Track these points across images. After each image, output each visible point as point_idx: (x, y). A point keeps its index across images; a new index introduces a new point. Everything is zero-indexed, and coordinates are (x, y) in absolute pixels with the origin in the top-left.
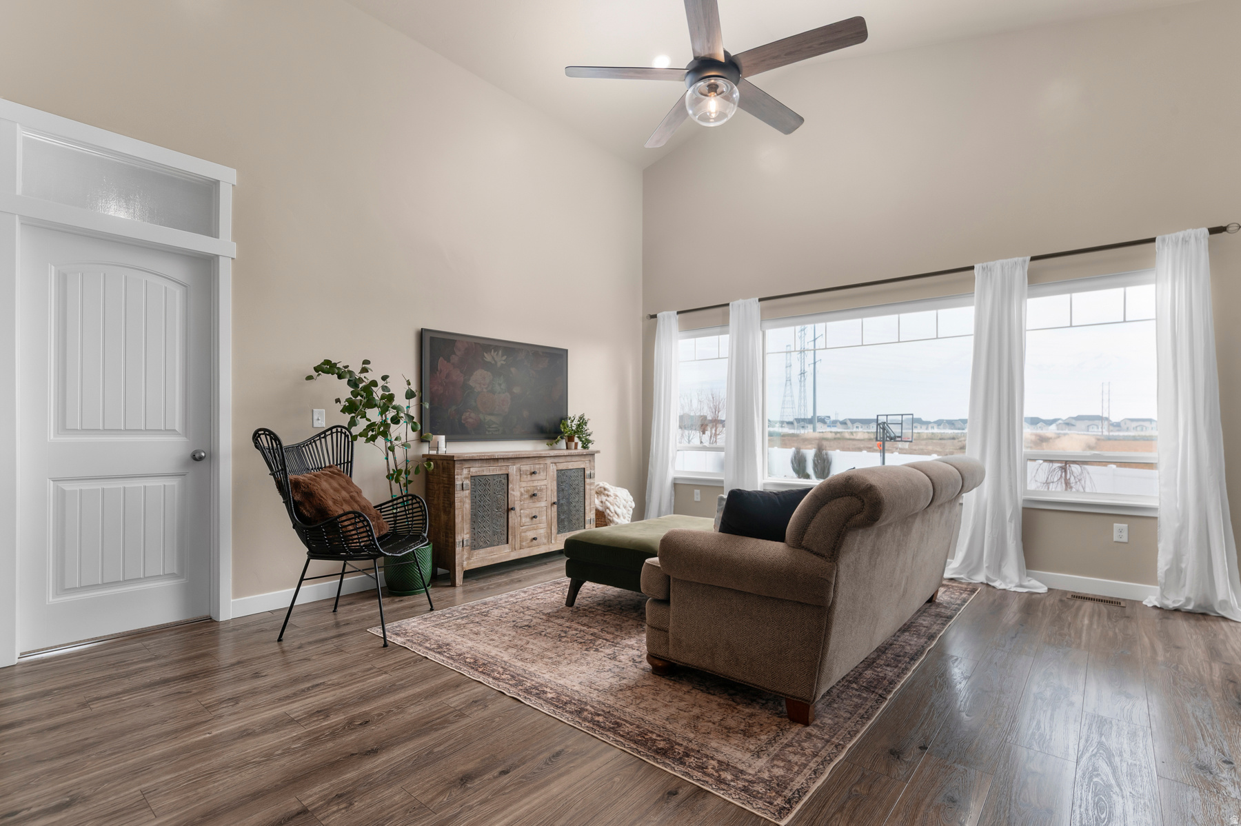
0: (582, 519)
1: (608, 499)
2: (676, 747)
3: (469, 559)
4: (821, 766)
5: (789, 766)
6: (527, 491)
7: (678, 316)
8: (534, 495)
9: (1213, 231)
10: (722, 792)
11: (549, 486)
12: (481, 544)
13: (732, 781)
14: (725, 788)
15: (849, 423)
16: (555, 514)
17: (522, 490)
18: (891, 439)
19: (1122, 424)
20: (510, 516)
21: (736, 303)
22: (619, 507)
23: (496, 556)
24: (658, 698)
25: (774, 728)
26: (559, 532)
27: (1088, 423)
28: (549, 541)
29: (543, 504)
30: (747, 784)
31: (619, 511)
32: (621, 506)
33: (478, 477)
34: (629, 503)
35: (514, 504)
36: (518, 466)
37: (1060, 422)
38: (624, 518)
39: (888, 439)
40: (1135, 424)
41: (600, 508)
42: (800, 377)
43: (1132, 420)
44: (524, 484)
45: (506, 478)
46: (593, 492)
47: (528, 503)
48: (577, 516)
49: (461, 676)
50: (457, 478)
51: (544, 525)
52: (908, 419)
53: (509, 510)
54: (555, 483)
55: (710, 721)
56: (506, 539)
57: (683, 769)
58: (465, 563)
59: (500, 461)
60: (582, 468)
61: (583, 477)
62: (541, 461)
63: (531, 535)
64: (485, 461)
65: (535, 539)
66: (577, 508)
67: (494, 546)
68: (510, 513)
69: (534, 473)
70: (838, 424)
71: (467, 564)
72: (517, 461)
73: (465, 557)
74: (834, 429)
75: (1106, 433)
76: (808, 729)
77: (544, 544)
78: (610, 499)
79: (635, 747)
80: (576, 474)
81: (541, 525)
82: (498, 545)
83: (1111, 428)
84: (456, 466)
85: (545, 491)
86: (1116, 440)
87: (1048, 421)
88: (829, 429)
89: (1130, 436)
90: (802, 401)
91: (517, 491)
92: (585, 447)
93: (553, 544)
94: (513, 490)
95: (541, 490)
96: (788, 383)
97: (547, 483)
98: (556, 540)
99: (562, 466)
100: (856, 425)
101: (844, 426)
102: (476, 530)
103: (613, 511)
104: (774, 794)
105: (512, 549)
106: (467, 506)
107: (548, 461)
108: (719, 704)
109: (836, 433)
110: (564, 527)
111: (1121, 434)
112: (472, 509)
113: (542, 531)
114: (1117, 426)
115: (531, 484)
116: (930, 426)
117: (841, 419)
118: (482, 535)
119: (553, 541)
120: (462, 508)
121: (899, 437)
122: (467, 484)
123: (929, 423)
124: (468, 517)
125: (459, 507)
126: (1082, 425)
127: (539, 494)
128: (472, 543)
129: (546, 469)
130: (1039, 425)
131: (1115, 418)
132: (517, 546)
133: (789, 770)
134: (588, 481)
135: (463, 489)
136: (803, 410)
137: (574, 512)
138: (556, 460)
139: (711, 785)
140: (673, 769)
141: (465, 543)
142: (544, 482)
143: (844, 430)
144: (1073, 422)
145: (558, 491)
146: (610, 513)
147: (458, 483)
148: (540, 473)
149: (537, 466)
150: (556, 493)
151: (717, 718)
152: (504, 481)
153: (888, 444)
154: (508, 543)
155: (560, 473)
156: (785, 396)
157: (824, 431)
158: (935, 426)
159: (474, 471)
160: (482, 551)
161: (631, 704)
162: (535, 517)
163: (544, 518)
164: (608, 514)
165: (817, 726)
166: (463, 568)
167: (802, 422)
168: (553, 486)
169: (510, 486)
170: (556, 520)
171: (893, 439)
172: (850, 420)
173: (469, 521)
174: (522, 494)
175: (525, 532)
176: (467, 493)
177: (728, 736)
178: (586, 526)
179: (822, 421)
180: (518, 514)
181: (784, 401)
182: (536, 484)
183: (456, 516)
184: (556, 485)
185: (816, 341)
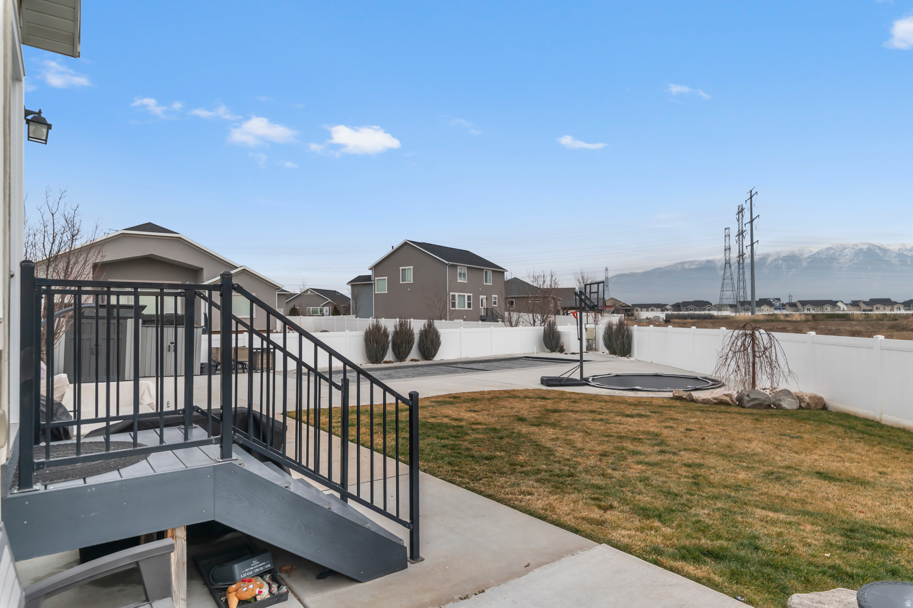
15: (799, 305)
42: (738, 259)
70: (788, 307)
74: (779, 312)
88: (774, 312)
90: (741, 284)
96: (728, 266)
100: (806, 307)
101: (794, 308)
116: (895, 307)
117: (791, 301)
123: (896, 303)
136: (742, 292)
143: (793, 312)
156: (724, 279)
158: (902, 307)
167: (744, 305)
172: (800, 302)
181: (723, 284)
185: (754, 222)
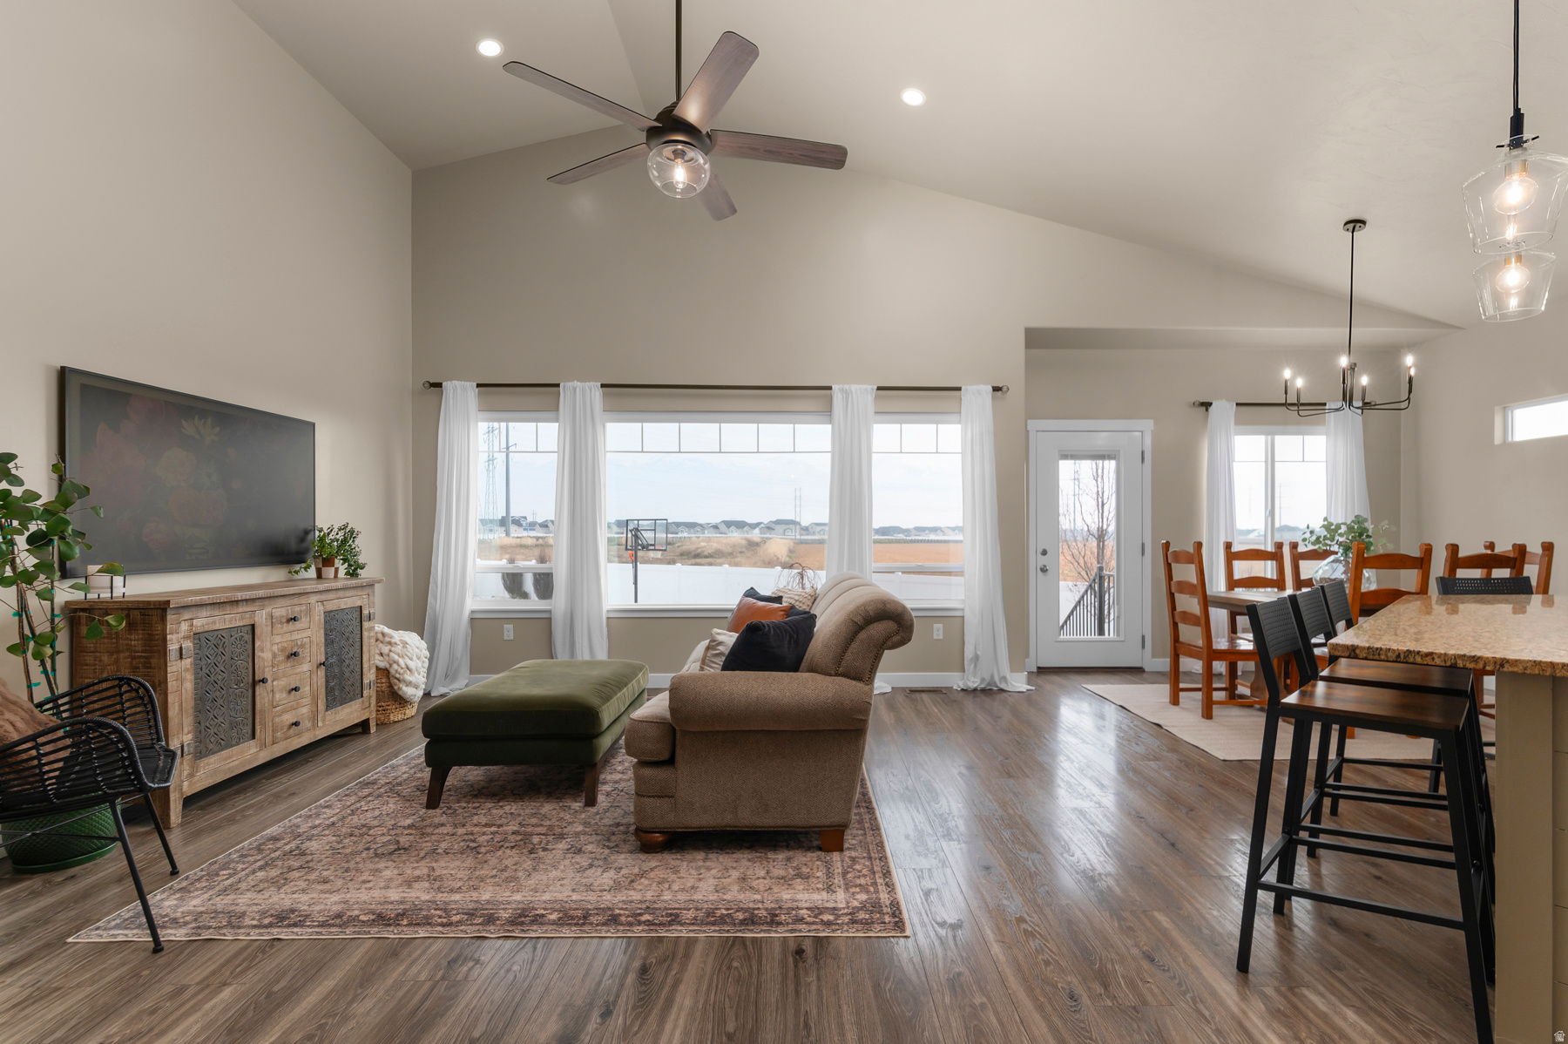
0: (358, 684)
1: (393, 649)
2: (756, 912)
3: (191, 775)
4: (887, 880)
5: (864, 888)
6: (283, 650)
7: (477, 390)
8: (295, 654)
9: (996, 389)
10: (839, 932)
11: (314, 639)
12: (211, 746)
13: (836, 919)
14: (837, 927)
16: (322, 681)
17: (275, 648)
18: (643, 548)
19: (810, 529)
20: (257, 693)
21: (570, 384)
22: (411, 659)
23: (236, 762)
24: (682, 875)
25: (818, 863)
26: (328, 707)
27: (784, 527)
28: (315, 725)
29: (306, 667)
30: (850, 917)
31: (412, 664)
32: (415, 658)
33: (206, 635)
34: (424, 651)
35: (264, 672)
36: (268, 609)
37: (762, 525)
38: (419, 674)
39: (640, 547)
40: (819, 528)
41: (382, 665)
43: (817, 524)
44: (278, 639)
45: (250, 632)
46: (373, 641)
47: (286, 667)
48: (352, 680)
49: (381, 941)
50: (171, 640)
51: (307, 701)
52: (661, 525)
53: (254, 683)
54: (322, 632)
55: (759, 878)
56: (250, 732)
57: (786, 928)
58: (186, 784)
59: (241, 604)
60: (357, 607)
61: (359, 620)
62: (303, 600)
63: (289, 718)
64: (217, 606)
65: (296, 724)
66: (352, 667)
67: (232, 746)
68: (257, 688)
69: (294, 619)
70: (538, 527)
71: (189, 786)
72: (266, 602)
73: (186, 773)
74: (533, 534)
75: (798, 537)
76: (847, 853)
77: (308, 730)
78: (398, 649)
79: (718, 928)
80: (349, 617)
81: (304, 700)
82: (238, 744)
83: (802, 532)
84: (169, 617)
85: (308, 646)
86: (806, 543)
87: (753, 524)
88: (525, 534)
89: (816, 540)
91: (268, 651)
92: (353, 574)
93: (321, 728)
94: (262, 651)
95: (303, 646)
97: (311, 635)
98: (324, 720)
99: (331, 606)
102: (203, 725)
103: (404, 666)
104: (878, 915)
105: (261, 747)
106: (189, 686)
107: (313, 599)
108: (749, 860)
109: (538, 538)
110: (334, 700)
111: (809, 537)
112: (196, 689)
113: (304, 710)
114: (806, 530)
115: (288, 637)
117: (540, 521)
118: (212, 731)
119: (320, 724)
120: (179, 690)
121: (651, 545)
122: (188, 647)
124: (189, 704)
125: (175, 688)
126: (780, 528)
127: (300, 651)
128: (196, 747)
129: (309, 612)
130: (745, 529)
131: (804, 523)
132: (269, 740)
133: (868, 892)
134: (366, 625)
135: (181, 658)
136: (491, 508)
137: (347, 674)
138: (323, 597)
139: (824, 930)
140: (776, 932)
141: (186, 749)
142: (308, 633)
143: (545, 535)
144: (773, 526)
145: (326, 645)
146: (399, 670)
147: (173, 647)
148: (301, 618)
149: (297, 609)
150: (323, 649)
151: (762, 873)
152: (248, 637)
153: (640, 554)
154: (254, 737)
155: (330, 616)
157: (519, 535)
159: (199, 624)
160: (213, 759)
161: (662, 891)
162: (296, 689)
163: (308, 688)
164: (397, 671)
165: (848, 849)
166: (182, 794)
167: (492, 524)
168: (319, 636)
169: (257, 644)
170: (324, 690)
171: (645, 547)
173: (191, 711)
174: (274, 656)
175: (280, 716)
176: (187, 662)
177: (789, 885)
178: (365, 692)
179: (517, 522)
180: (269, 689)
182: (295, 636)
183: (169, 705)
184: (323, 636)
